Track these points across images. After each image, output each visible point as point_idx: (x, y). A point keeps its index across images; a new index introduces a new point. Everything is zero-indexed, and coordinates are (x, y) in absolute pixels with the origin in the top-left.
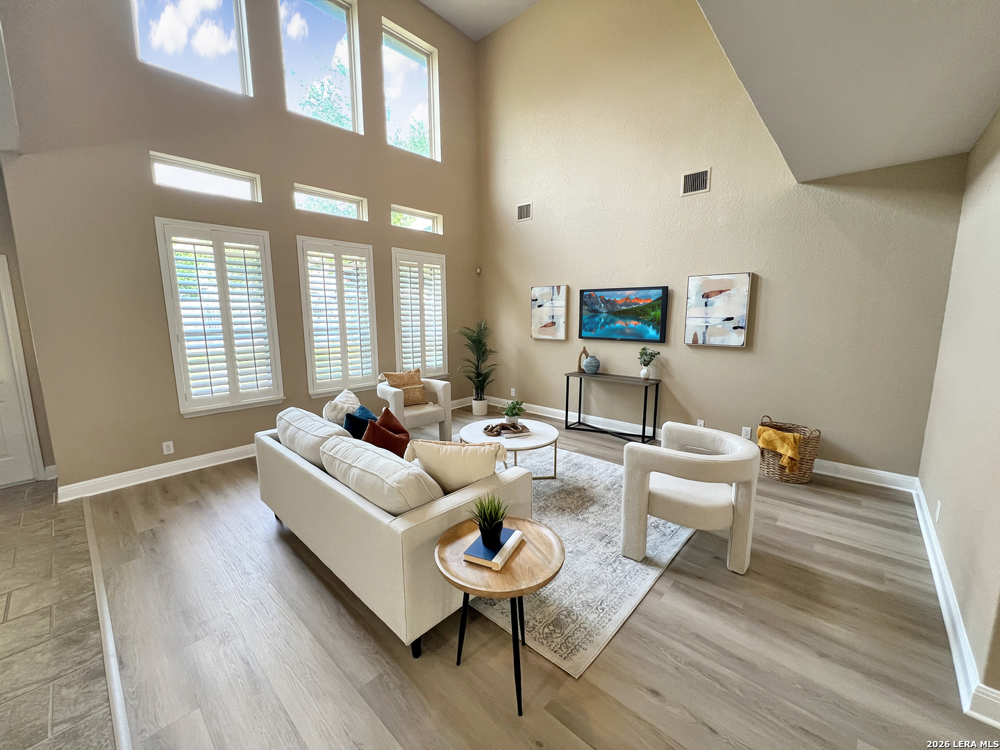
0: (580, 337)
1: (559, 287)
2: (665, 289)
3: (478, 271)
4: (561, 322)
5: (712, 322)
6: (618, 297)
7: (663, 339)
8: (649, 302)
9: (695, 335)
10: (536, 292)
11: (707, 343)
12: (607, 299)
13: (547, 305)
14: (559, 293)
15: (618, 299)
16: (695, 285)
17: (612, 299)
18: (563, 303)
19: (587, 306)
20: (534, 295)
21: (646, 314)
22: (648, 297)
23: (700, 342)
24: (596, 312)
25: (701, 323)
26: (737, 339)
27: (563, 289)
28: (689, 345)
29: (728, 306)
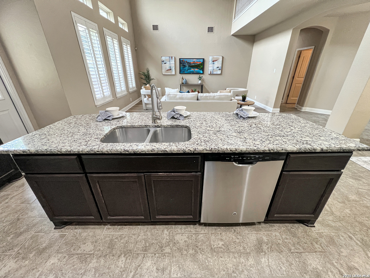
0: (180, 73)
1: (172, 57)
2: (204, 59)
3: (136, 49)
4: (173, 69)
5: (215, 68)
6: (191, 61)
7: (203, 73)
9: (211, 71)
10: (163, 58)
11: (213, 73)
12: (188, 62)
13: (168, 63)
15: (191, 62)
16: (211, 58)
17: (190, 62)
18: (174, 63)
19: (182, 64)
20: (163, 59)
21: (200, 67)
22: (200, 62)
23: (212, 73)
24: (185, 66)
25: (212, 68)
26: (219, 72)
27: (173, 58)
28: (209, 74)
29: (218, 64)
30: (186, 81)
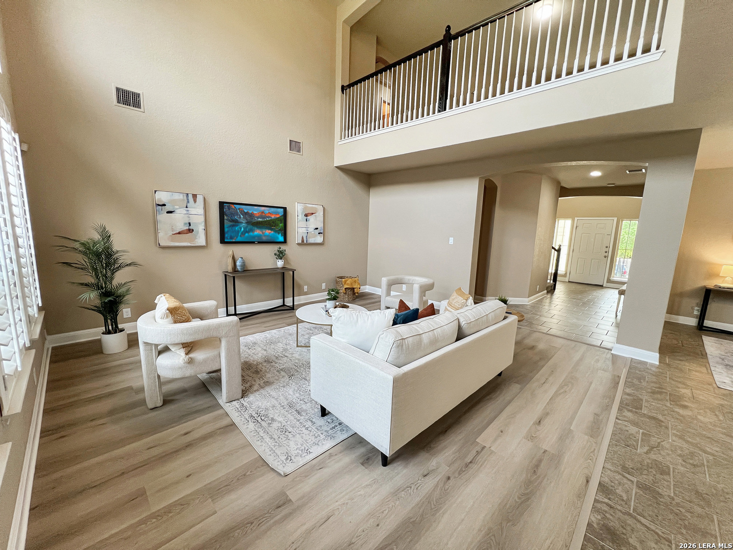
0: (223, 241)
1: (195, 196)
2: (285, 209)
4: (200, 229)
5: (310, 230)
6: (256, 211)
7: (285, 242)
8: (278, 216)
9: (303, 238)
10: (162, 197)
11: (308, 242)
12: (246, 211)
13: (180, 211)
14: (195, 201)
15: (255, 213)
16: (300, 208)
17: (250, 212)
18: (201, 211)
19: (227, 216)
20: (160, 200)
21: (276, 225)
22: (277, 213)
23: (305, 242)
24: (236, 222)
25: (304, 230)
26: (319, 239)
27: (200, 199)
28: (298, 244)
29: (316, 221)
30: (244, 265)
